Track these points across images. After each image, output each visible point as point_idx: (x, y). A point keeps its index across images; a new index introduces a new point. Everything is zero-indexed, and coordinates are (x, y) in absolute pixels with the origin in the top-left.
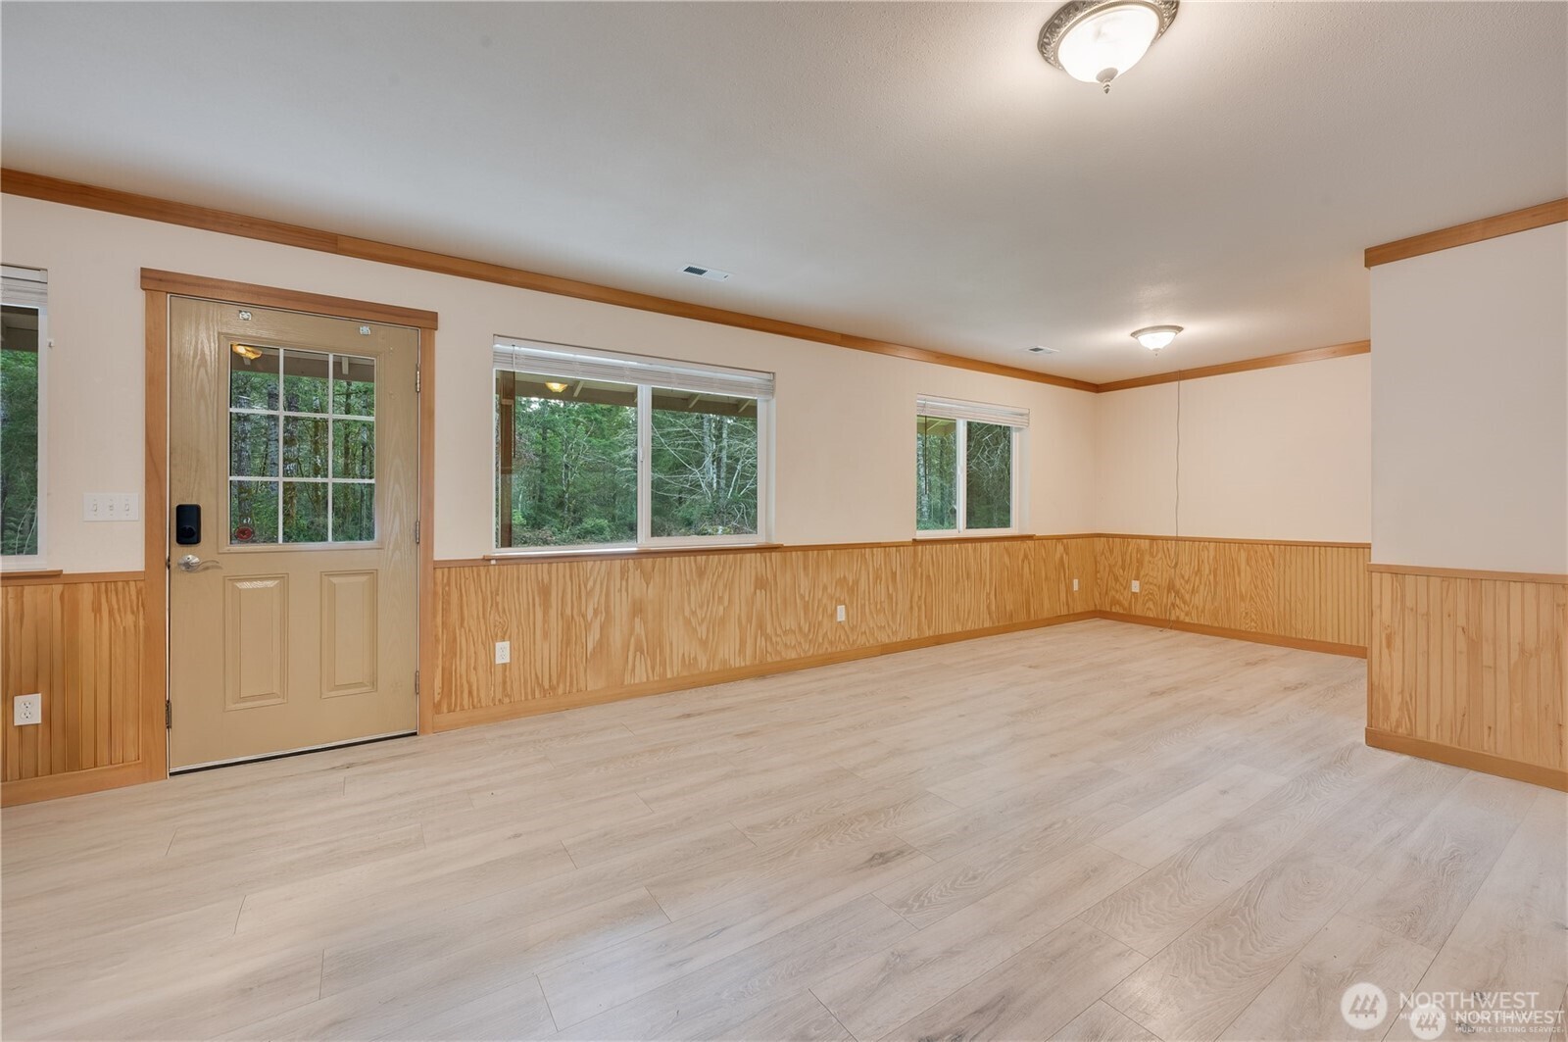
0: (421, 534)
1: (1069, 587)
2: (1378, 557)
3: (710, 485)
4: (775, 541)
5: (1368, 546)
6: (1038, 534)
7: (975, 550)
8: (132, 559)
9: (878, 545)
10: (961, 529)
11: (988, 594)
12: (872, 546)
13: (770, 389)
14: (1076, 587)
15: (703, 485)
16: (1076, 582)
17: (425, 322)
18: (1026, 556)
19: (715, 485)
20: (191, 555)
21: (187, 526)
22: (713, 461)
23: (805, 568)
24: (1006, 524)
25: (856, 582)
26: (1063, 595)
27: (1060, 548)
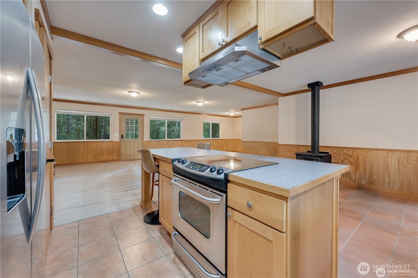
0: (143, 138)
1: (229, 147)
2: (242, 140)
3: (177, 130)
4: (183, 139)
5: (241, 140)
6: (223, 139)
7: (212, 141)
8: (118, 140)
9: (197, 140)
10: (211, 138)
11: (215, 147)
12: (196, 140)
13: (182, 120)
14: (230, 147)
15: (175, 130)
16: (230, 146)
17: (143, 115)
18: (221, 142)
19: (178, 130)
20: (122, 140)
21: (122, 137)
22: (178, 125)
23: (187, 143)
24: (219, 137)
25: (194, 145)
26: (228, 148)
27: (227, 141)
